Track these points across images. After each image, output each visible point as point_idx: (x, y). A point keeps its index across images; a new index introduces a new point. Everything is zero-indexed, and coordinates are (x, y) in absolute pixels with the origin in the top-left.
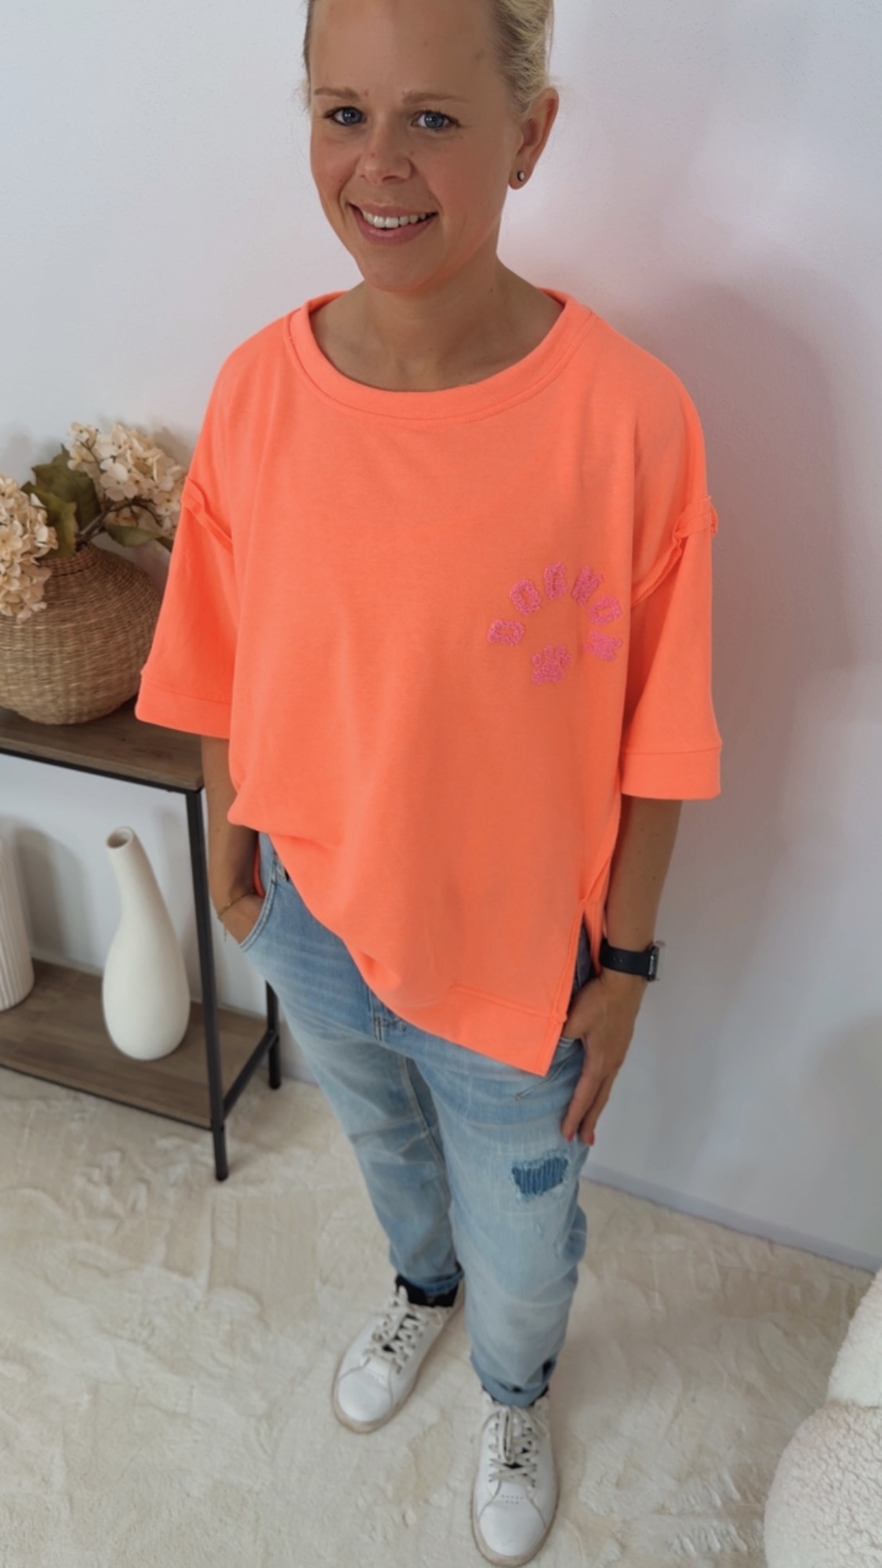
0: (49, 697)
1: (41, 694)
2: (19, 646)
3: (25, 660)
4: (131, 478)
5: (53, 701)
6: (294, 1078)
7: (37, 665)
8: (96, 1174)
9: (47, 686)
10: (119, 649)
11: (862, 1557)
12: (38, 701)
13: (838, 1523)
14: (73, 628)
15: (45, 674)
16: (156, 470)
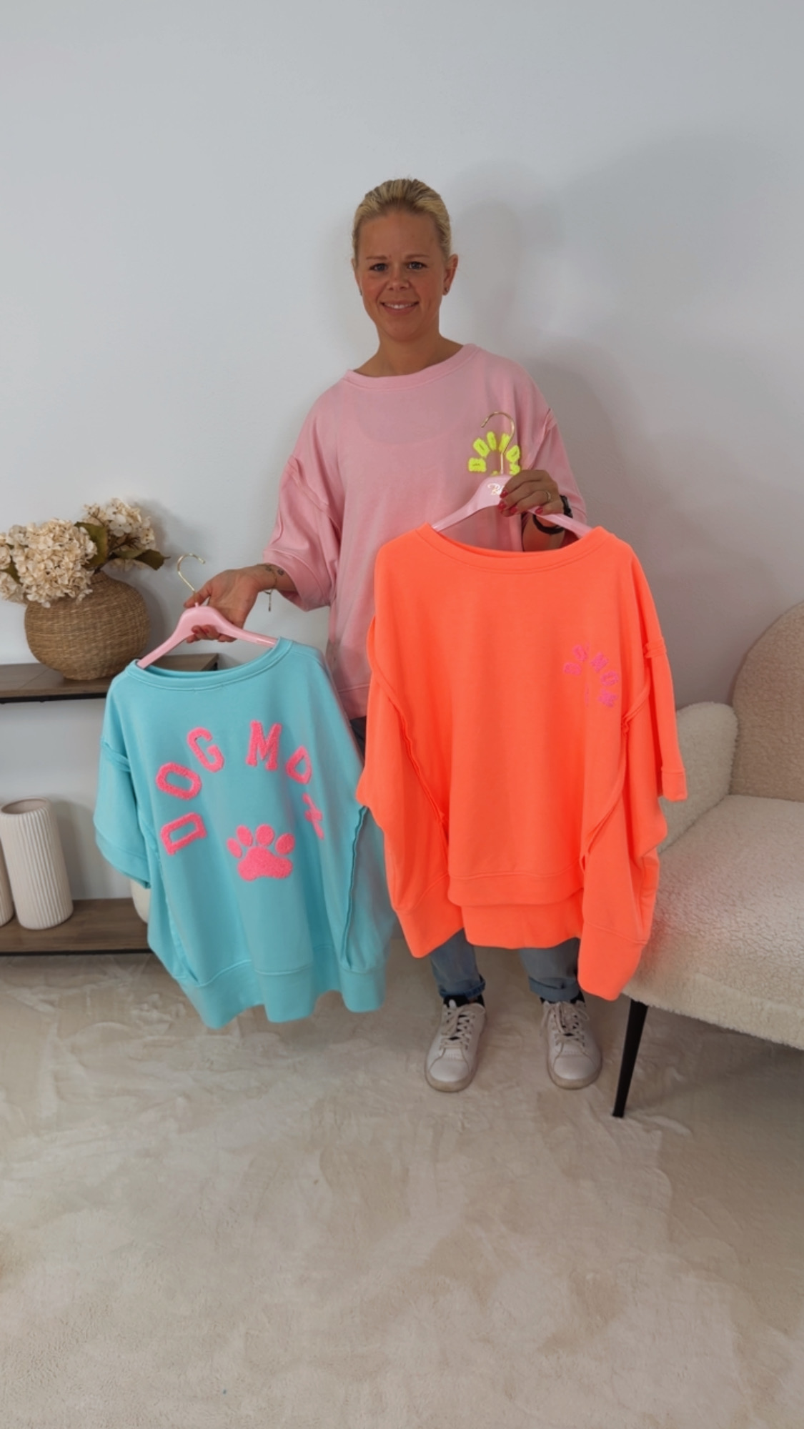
0: (95, 652)
1: (89, 651)
2: (75, 622)
3: (80, 629)
4: (127, 521)
5: (97, 654)
7: (88, 631)
9: (93, 645)
10: (130, 620)
12: (88, 656)
14: (105, 608)
15: (92, 637)
16: (139, 518)
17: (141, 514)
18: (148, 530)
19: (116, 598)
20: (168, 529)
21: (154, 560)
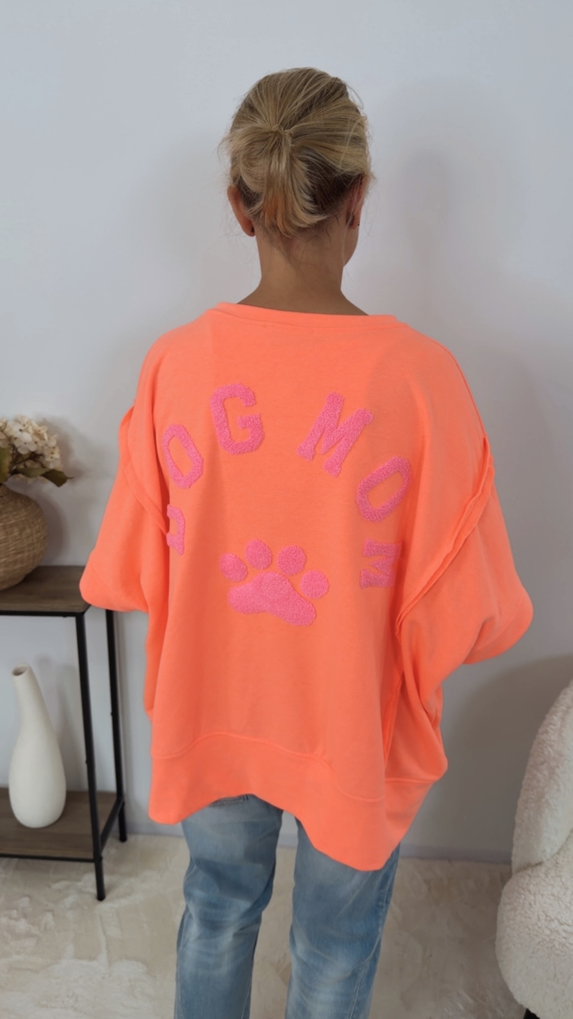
4: (33, 440)
6: (136, 833)
8: (14, 913)
10: (28, 538)
11: (557, 932)
13: (539, 919)
16: (46, 437)
17: (47, 432)
18: (54, 448)
19: (14, 515)
20: (75, 446)
21: (57, 478)
